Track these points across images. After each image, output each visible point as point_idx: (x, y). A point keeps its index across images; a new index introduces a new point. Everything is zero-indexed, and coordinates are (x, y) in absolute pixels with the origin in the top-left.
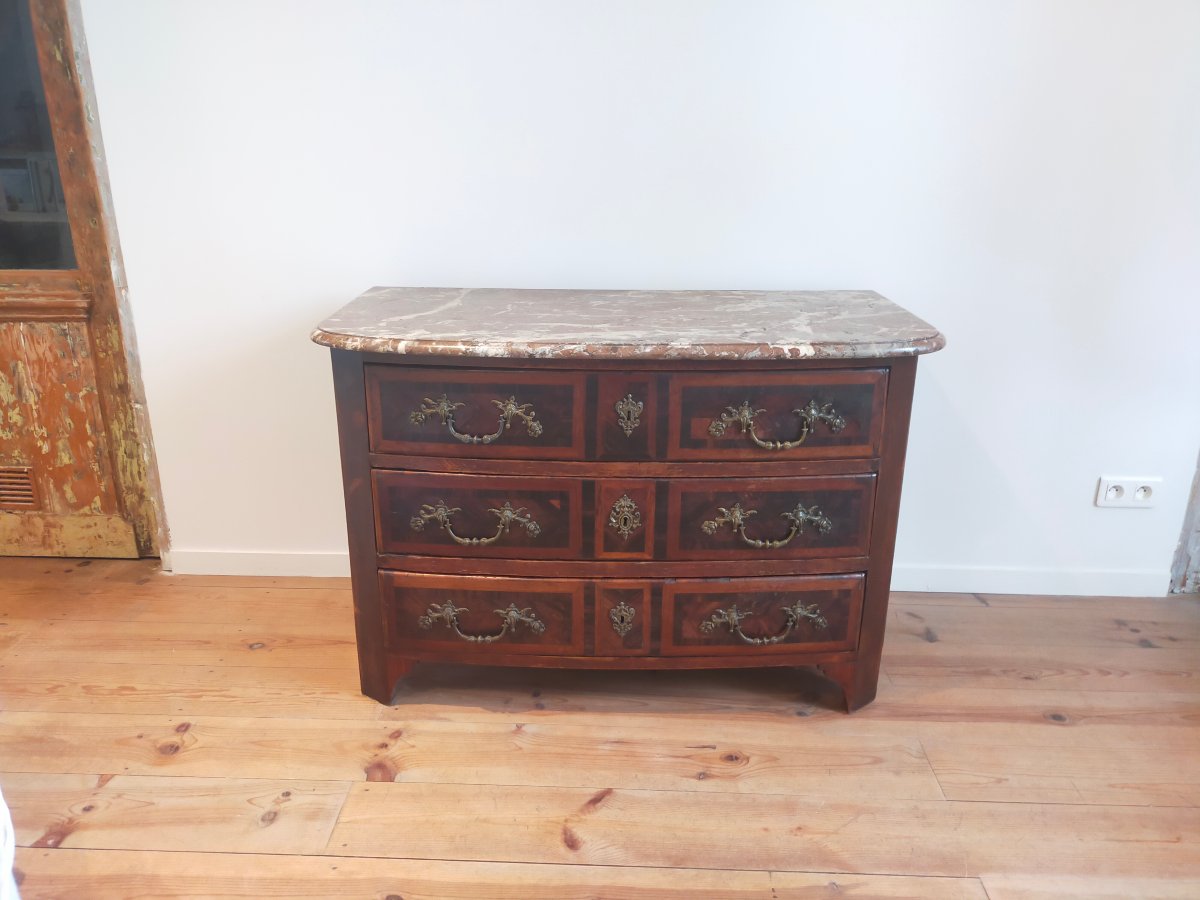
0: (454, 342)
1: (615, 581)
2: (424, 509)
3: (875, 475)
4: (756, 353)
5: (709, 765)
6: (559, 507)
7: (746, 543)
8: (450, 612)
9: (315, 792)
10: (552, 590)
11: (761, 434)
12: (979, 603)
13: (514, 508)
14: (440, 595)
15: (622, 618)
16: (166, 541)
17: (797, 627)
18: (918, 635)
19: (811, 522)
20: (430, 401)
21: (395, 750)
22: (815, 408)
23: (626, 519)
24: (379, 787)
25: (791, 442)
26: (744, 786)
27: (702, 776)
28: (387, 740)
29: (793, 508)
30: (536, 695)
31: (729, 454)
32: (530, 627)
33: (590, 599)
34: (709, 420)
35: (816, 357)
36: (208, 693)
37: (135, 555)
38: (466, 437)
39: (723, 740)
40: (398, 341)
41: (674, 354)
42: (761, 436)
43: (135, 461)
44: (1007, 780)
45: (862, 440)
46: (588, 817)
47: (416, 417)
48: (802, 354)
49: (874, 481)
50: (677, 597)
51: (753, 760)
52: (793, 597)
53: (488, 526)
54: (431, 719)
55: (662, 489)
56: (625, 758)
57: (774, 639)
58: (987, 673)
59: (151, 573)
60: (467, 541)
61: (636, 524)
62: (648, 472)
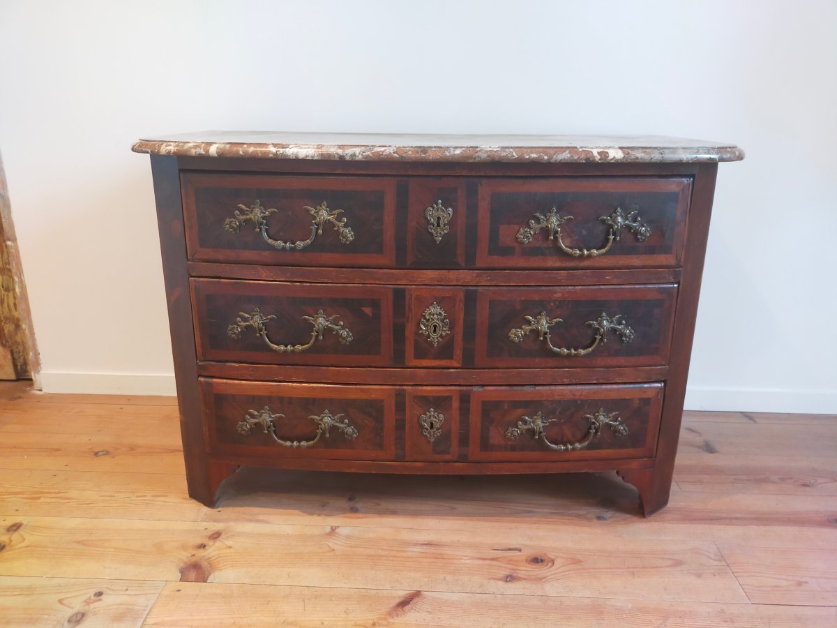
0: (266, 145)
1: (425, 388)
2: (242, 317)
3: (676, 285)
4: (565, 156)
5: (515, 567)
6: (371, 315)
7: (551, 349)
8: (266, 418)
9: (128, 592)
10: (364, 396)
11: (568, 241)
12: (746, 420)
13: (328, 315)
14: (258, 402)
15: (432, 424)
16: (37, 364)
17: (599, 434)
18: (699, 447)
19: (614, 330)
20: (243, 207)
21: (213, 551)
22: (622, 216)
23: (435, 326)
24: (191, 587)
25: (597, 249)
26: (551, 589)
27: (510, 578)
28: (205, 541)
29: (597, 316)
30: (351, 499)
31: (536, 262)
32: (343, 433)
33: (400, 406)
34: (516, 227)
35: (625, 160)
36: (45, 495)
37: (13, 377)
38: (280, 243)
39: (528, 543)
40: (211, 144)
41: (484, 156)
42: (568, 244)
43: (11, 294)
44: (806, 583)
45: (666, 250)
46: (397, 620)
47: (231, 224)
48: (611, 156)
49: (676, 290)
50: (484, 403)
51: (558, 563)
52: (596, 405)
53: (301, 332)
54: (251, 521)
55: (471, 298)
56: (433, 560)
57: (578, 445)
58: (766, 480)
59: (24, 392)
60: (282, 348)
61: (445, 331)
62: (457, 280)
